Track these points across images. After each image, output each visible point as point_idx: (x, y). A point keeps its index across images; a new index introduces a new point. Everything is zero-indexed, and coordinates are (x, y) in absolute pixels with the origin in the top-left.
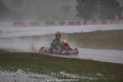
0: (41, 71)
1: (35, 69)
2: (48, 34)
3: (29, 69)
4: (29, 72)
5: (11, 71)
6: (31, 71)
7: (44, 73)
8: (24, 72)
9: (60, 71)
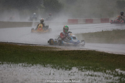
0: (96, 69)
1: (90, 67)
2: (103, 31)
3: (84, 67)
4: (84, 69)
5: (66, 69)
6: (86, 69)
7: (99, 71)
8: (79, 70)
9: (116, 69)
